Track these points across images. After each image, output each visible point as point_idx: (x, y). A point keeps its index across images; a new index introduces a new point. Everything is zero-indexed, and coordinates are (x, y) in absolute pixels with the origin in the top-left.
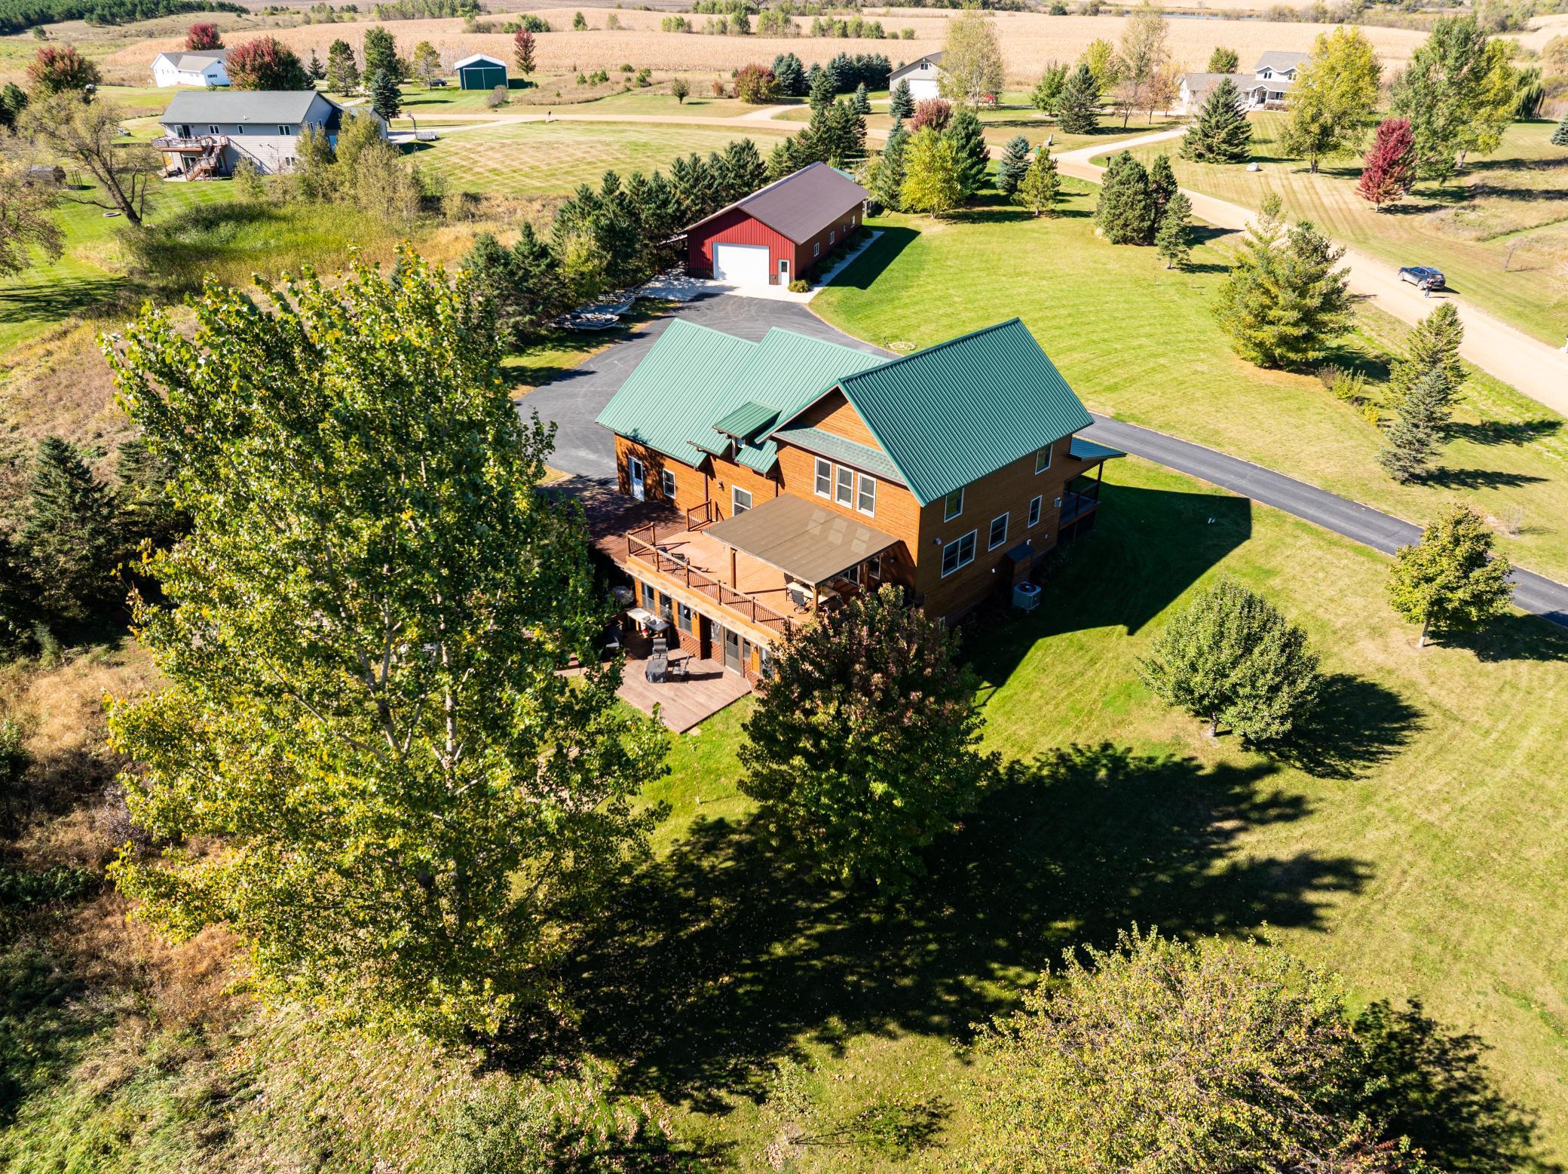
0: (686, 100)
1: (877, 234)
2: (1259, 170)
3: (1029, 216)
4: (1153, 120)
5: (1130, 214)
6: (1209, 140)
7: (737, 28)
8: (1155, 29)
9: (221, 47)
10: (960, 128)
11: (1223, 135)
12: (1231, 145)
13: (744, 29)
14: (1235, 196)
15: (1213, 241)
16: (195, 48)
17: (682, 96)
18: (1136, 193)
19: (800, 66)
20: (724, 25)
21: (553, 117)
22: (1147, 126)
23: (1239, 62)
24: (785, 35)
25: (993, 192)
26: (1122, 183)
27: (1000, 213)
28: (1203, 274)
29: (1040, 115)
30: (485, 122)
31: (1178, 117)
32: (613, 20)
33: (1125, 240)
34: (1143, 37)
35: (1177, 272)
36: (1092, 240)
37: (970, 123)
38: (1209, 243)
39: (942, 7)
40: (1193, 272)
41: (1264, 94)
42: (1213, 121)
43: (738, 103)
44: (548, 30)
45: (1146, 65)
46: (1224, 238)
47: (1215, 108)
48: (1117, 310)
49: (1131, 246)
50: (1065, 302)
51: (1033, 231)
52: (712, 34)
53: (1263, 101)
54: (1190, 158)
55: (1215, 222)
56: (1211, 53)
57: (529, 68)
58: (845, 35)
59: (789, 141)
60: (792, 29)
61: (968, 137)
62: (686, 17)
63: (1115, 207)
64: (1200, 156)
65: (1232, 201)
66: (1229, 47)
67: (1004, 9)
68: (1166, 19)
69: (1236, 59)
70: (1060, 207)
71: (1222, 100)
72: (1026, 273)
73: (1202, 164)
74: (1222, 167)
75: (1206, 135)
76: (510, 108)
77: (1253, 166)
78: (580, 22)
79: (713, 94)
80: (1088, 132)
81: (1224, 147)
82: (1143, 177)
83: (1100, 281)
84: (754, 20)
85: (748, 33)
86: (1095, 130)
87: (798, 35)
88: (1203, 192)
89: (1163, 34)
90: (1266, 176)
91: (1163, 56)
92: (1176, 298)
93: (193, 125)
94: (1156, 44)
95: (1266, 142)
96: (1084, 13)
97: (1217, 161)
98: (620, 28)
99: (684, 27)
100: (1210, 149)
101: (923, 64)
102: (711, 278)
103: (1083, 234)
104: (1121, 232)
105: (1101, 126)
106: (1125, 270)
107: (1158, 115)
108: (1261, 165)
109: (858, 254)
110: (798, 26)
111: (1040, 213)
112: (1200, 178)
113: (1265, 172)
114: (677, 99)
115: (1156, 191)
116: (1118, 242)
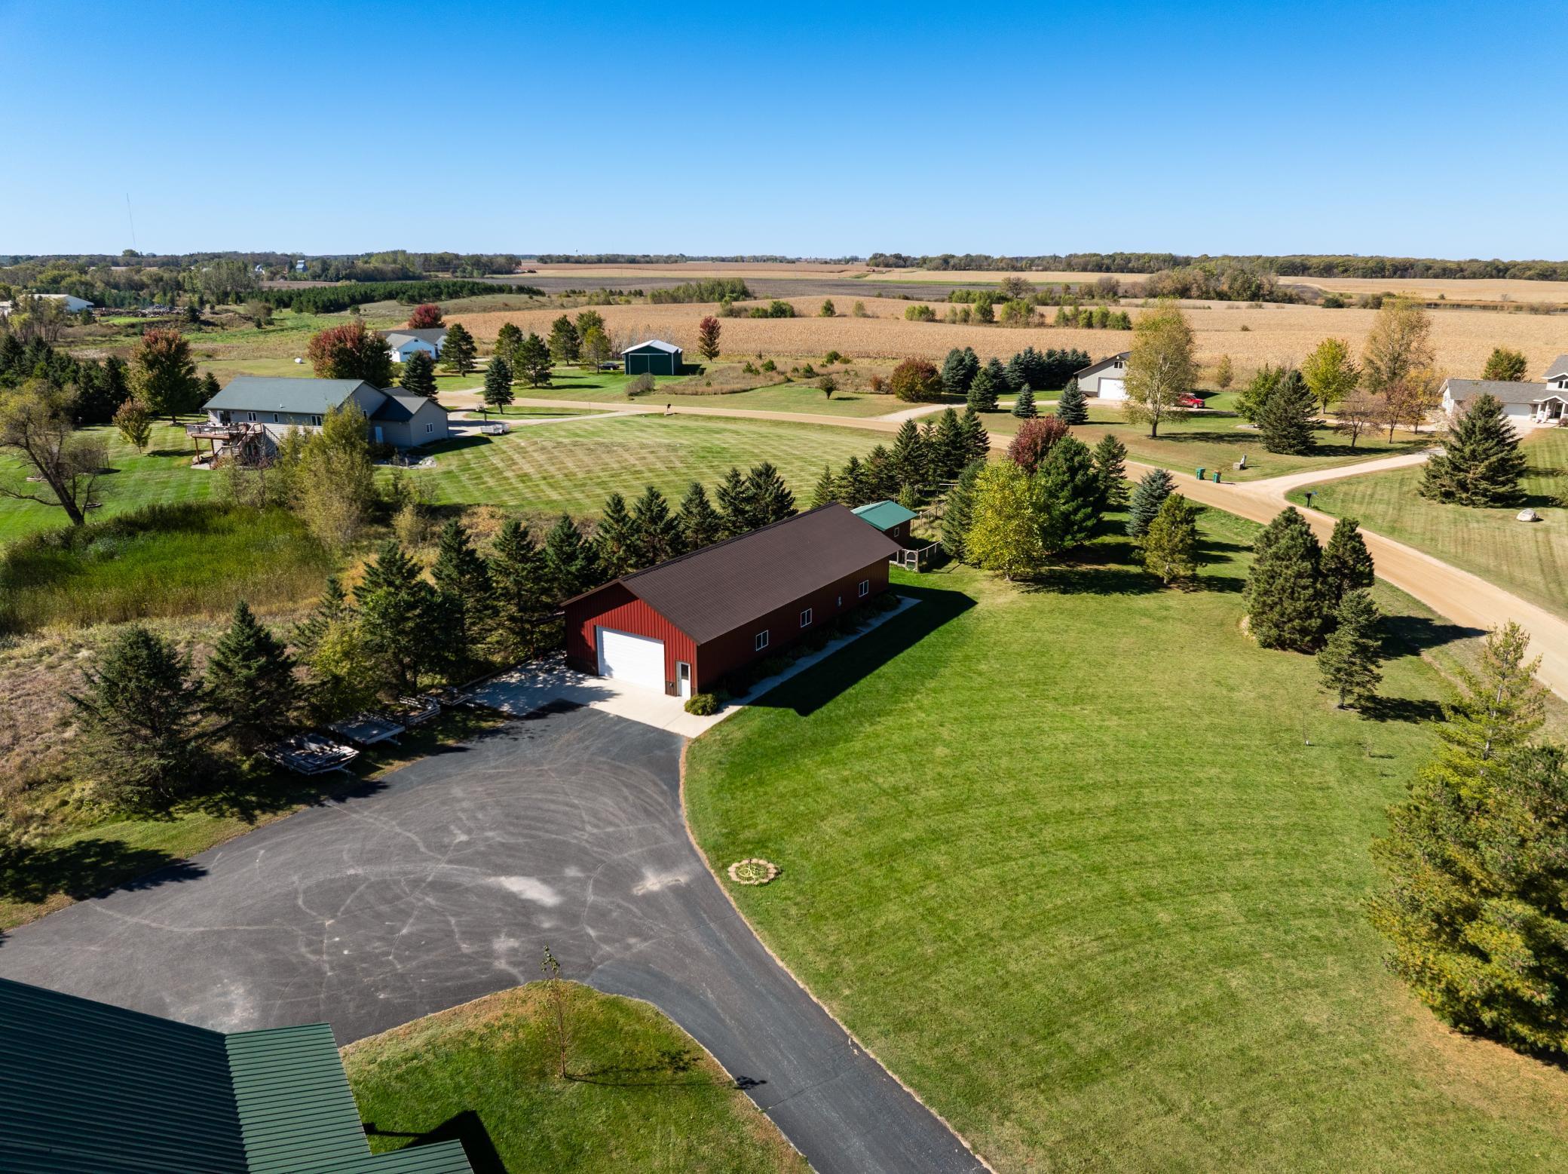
0: (835, 394)
1: (910, 602)
2: (1536, 520)
3: (1149, 584)
4: (1395, 438)
5: (1289, 606)
6: (1462, 475)
7: (979, 317)
8: (1413, 328)
9: (442, 326)
10: (1061, 460)
11: (1482, 469)
12: (1495, 483)
13: (987, 318)
14: (1492, 563)
15: (1435, 650)
16: (416, 327)
17: (829, 391)
18: (1299, 575)
19: (975, 360)
20: (967, 314)
21: (673, 409)
22: (1385, 445)
23: (1528, 366)
24: (1027, 325)
25: (1121, 539)
26: (1277, 557)
27: (1116, 575)
28: (1399, 724)
29: (1243, 426)
30: (601, 412)
31: (1431, 434)
32: (860, 307)
33: (1281, 644)
34: (1397, 336)
35: (1353, 714)
36: (1232, 638)
37: (1078, 453)
38: (1427, 655)
39: (1208, 298)
40: (1382, 717)
41: (1560, 406)
42: (1467, 450)
43: (892, 399)
44: (793, 315)
45: (1401, 368)
46: (1456, 647)
47: (1470, 432)
48: (1209, 804)
49: (1292, 655)
50: (1122, 777)
51: (1145, 613)
52: (954, 322)
53: (1557, 415)
54: (1433, 497)
55: (1449, 611)
56: (1489, 354)
57: (713, 354)
58: (1089, 325)
59: (854, 461)
60: (1036, 319)
61: (1073, 471)
62: (932, 306)
63: (1266, 593)
64: (1448, 496)
65: (1484, 572)
66: (1513, 348)
67: (1275, 301)
68: (1430, 314)
69: (1523, 363)
70: (1205, 571)
71: (1479, 423)
72: (1093, 698)
73: (1451, 506)
74: (1479, 512)
75: (1456, 468)
76: (652, 396)
77: (1525, 515)
78: (829, 310)
79: (871, 389)
80: (1299, 453)
81: (1484, 484)
82: (1313, 551)
83: (1212, 727)
84: (999, 310)
85: (991, 322)
86: (1310, 449)
87: (1042, 325)
88: (1441, 556)
89: (1423, 333)
90: (1547, 531)
91: (1424, 359)
92: (1332, 781)
93: (234, 411)
94: (1414, 344)
95: (1552, 473)
96: (1365, 306)
97: (1473, 504)
98: (865, 316)
99: (929, 316)
100: (1463, 486)
101: (1114, 362)
102: (596, 674)
103: (1222, 624)
104: (1274, 632)
105: (1320, 443)
106: (1261, 705)
107: (1403, 431)
108: (1539, 511)
109: (852, 639)
110: (1042, 316)
111: (1174, 579)
112: (1443, 528)
113: (1546, 522)
114: (824, 395)
115: (1335, 572)
116: (1270, 646)
